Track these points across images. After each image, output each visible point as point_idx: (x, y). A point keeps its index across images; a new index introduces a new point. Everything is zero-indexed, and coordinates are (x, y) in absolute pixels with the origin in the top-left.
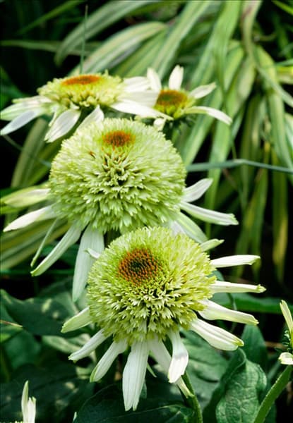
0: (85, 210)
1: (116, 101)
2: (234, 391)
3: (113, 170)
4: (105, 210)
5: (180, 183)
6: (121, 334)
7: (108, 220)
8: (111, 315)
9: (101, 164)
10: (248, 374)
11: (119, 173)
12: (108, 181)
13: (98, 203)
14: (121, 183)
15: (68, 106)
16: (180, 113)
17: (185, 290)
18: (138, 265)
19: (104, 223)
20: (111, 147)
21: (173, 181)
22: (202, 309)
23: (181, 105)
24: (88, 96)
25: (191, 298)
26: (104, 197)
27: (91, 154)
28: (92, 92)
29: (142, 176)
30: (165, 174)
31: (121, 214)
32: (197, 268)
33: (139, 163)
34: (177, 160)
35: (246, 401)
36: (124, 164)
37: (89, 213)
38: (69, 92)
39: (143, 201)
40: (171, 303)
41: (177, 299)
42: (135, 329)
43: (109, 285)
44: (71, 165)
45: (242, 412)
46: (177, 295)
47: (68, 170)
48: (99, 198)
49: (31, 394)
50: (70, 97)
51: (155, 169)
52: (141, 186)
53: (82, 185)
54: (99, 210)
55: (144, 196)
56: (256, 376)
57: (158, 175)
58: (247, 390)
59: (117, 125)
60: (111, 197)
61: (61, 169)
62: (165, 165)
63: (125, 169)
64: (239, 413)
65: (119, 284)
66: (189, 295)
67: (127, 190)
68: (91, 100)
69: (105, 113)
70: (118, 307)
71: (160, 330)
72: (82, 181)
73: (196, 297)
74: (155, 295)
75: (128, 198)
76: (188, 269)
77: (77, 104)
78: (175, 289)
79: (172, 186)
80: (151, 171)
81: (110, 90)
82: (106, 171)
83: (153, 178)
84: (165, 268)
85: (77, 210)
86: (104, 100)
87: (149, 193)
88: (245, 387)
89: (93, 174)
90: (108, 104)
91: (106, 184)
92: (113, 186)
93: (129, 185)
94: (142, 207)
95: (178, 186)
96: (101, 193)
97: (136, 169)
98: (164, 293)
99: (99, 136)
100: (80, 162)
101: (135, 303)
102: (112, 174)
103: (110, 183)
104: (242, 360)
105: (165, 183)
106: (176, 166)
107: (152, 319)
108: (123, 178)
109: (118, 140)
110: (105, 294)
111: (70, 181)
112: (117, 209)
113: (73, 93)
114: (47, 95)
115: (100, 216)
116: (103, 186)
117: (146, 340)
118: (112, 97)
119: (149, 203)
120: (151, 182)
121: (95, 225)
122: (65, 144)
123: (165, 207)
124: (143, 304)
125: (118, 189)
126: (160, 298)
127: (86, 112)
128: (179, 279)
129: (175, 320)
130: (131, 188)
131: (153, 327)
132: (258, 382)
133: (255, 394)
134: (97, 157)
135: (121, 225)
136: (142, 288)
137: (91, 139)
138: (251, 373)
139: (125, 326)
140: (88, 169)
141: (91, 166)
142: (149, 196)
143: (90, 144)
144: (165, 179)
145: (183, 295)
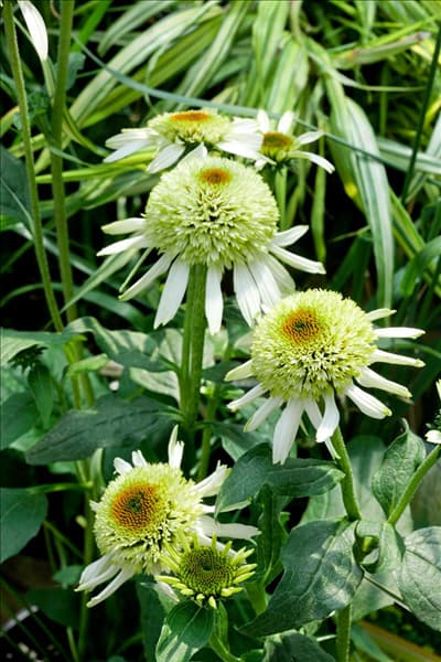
0: (176, 241)
1: (221, 140)
2: (392, 460)
3: (205, 206)
4: (194, 243)
5: (271, 226)
6: (278, 389)
7: (197, 253)
8: (270, 370)
9: (195, 199)
10: (408, 445)
11: (212, 209)
12: (200, 215)
13: (189, 236)
14: (213, 219)
15: (173, 141)
16: (282, 155)
17: (343, 356)
18: (302, 326)
19: (192, 255)
20: (207, 183)
21: (263, 222)
22: (358, 375)
23: (285, 148)
24: (194, 132)
25: (348, 364)
26: (194, 230)
27: (187, 188)
28: (199, 129)
29: (233, 214)
30: (255, 215)
31: (209, 249)
32: (358, 335)
33: (232, 201)
34: (270, 203)
35: (402, 471)
36: (218, 201)
37: (179, 244)
38: (176, 127)
39: (231, 239)
40: (328, 366)
41: (333, 363)
42: (291, 386)
43: (272, 342)
44: (168, 197)
45: (397, 483)
46: (334, 359)
47: (164, 201)
48: (189, 231)
49: (179, 438)
50: (177, 132)
51: (246, 208)
52: (231, 224)
53: (175, 217)
54: (189, 243)
55: (233, 235)
56: (416, 449)
57: (250, 215)
58: (405, 461)
59: (216, 162)
60: (201, 231)
61: (158, 201)
62: (257, 206)
63: (218, 206)
64: (394, 483)
65: (281, 342)
66: (347, 361)
67: (217, 226)
68: (196, 136)
69: (209, 151)
70: (277, 364)
71: (315, 390)
72: (176, 213)
73: (353, 364)
74: (313, 356)
75: (218, 234)
76: (349, 335)
77: (183, 140)
78: (333, 354)
79: (262, 228)
80: (243, 210)
81: (216, 129)
82: (199, 206)
83: (244, 217)
84: (326, 332)
85: (167, 241)
86: (210, 138)
87: (238, 231)
88: (403, 458)
89: (186, 207)
90: (213, 142)
91: (198, 218)
92: (205, 221)
93: (220, 221)
94: (230, 244)
95: (269, 228)
96: (192, 226)
97: (228, 207)
98: (322, 356)
99: (197, 172)
100: (176, 195)
101: (293, 362)
102: (205, 210)
103: (202, 218)
104: (404, 430)
105: (256, 223)
106: (269, 209)
107: (308, 379)
108: (215, 214)
109: (216, 177)
110: (266, 349)
111: (164, 212)
112: (206, 243)
113: (181, 129)
114: (154, 128)
115: (189, 248)
116: (194, 219)
117: (300, 398)
118: (218, 136)
119: (238, 241)
120: (242, 221)
121: (184, 256)
122: (165, 177)
123: (254, 247)
124: (301, 364)
125: (209, 224)
126: (317, 360)
127: (190, 147)
128: (339, 344)
129: (331, 383)
130: (222, 225)
131: (308, 386)
132: (417, 455)
133: (412, 466)
134: (193, 191)
135: (208, 259)
136: (302, 349)
137: (189, 173)
138: (412, 445)
139: (282, 382)
140: (183, 202)
141: (186, 199)
142: (238, 234)
143: (188, 179)
144: (255, 220)
145: (340, 360)
